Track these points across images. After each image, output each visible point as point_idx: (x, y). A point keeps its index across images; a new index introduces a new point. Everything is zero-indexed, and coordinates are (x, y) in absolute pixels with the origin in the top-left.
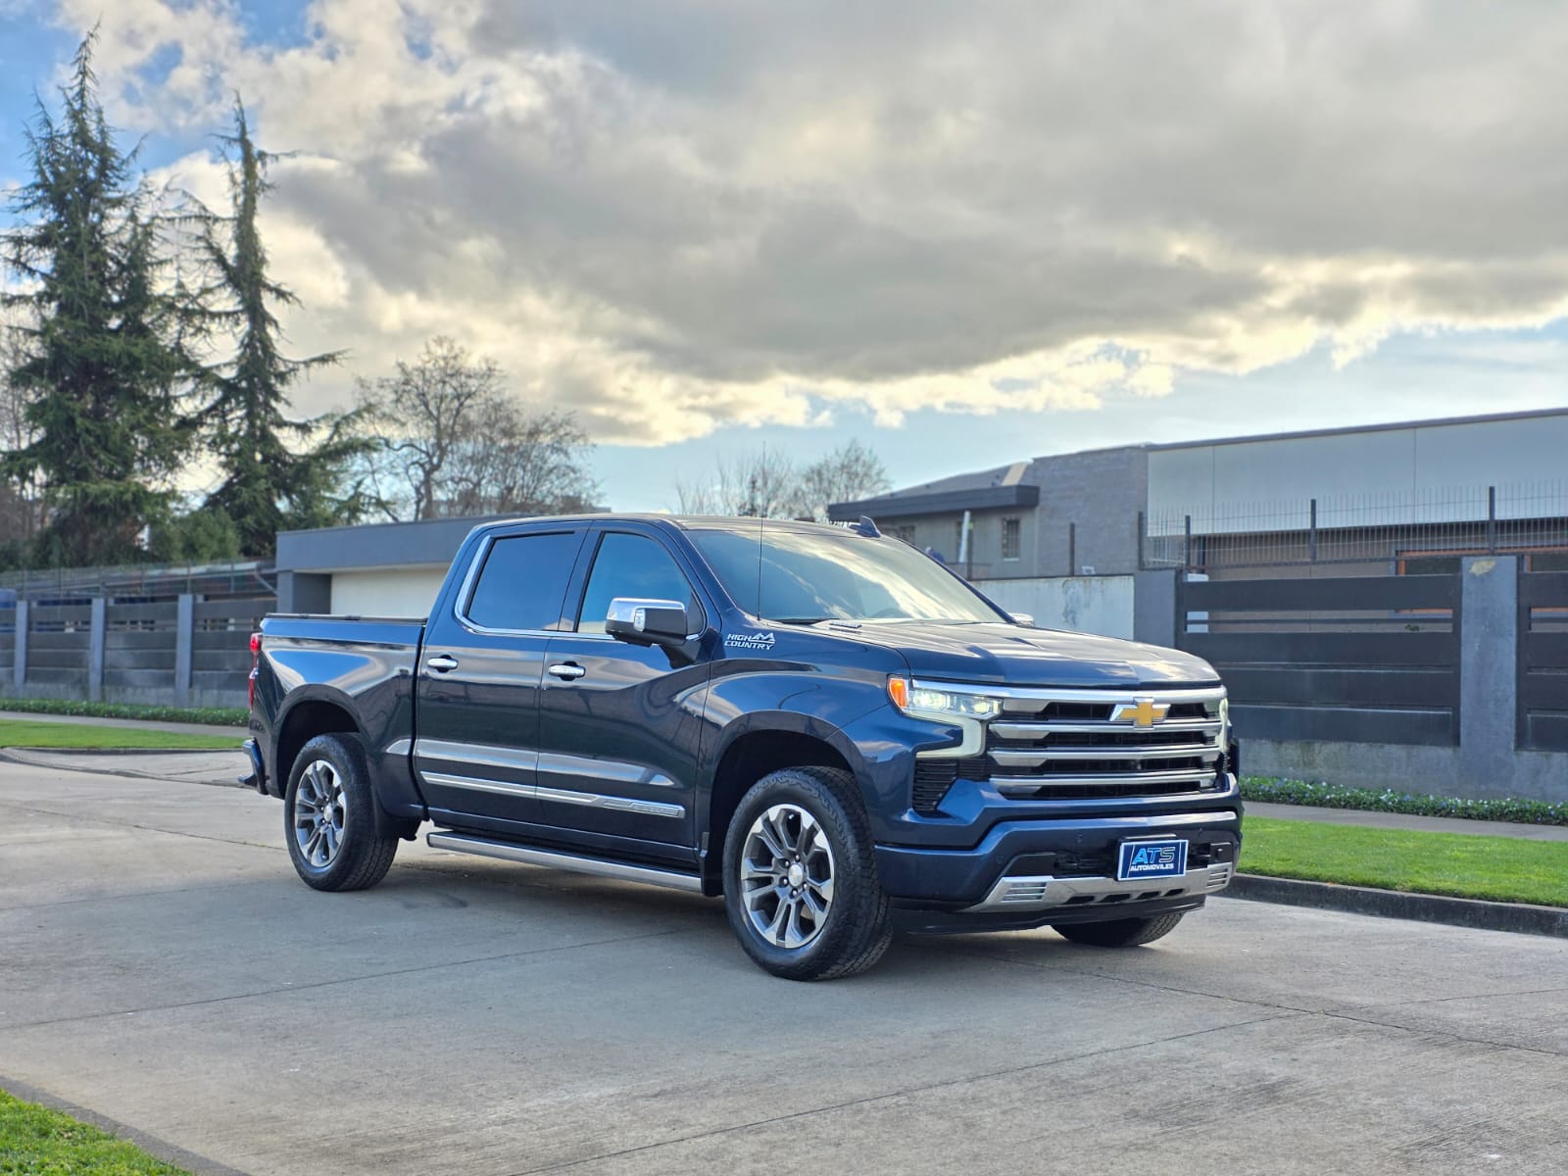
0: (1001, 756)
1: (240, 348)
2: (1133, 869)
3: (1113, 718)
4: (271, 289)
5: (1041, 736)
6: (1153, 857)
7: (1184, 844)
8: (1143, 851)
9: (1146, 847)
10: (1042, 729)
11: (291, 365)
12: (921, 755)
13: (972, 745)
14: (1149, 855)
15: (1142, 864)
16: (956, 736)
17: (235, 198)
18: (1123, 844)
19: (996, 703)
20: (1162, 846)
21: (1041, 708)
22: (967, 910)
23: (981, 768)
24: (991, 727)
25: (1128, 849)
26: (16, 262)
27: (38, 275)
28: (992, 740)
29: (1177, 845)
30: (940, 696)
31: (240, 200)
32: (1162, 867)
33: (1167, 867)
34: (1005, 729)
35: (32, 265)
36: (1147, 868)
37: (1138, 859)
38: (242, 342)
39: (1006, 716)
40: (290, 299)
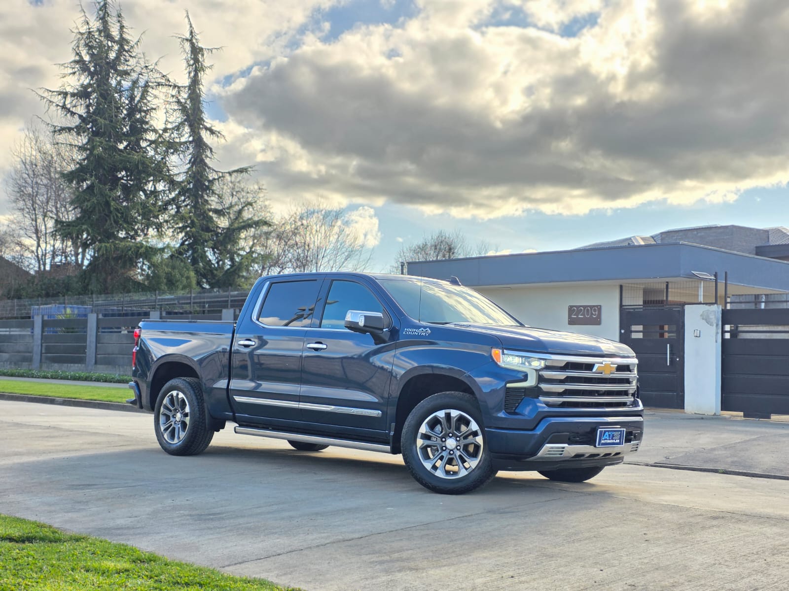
0: (544, 387)
1: (189, 163)
3: (594, 370)
4: (207, 129)
5: (563, 378)
6: (611, 436)
7: (624, 431)
8: (607, 433)
9: (608, 431)
10: (562, 375)
11: (221, 175)
12: (509, 385)
13: (531, 382)
14: (609, 435)
15: (606, 439)
16: (525, 377)
17: (190, 73)
18: (599, 430)
19: (542, 362)
20: (615, 431)
21: (563, 365)
22: (528, 460)
23: (536, 392)
24: (540, 373)
25: (601, 432)
26: (64, 107)
27: (76, 116)
28: (541, 379)
29: (621, 431)
30: (517, 358)
31: (192, 74)
32: (614, 441)
33: (617, 441)
34: (547, 374)
35: (74, 110)
36: (609, 441)
37: (605, 437)
38: (190, 160)
39: (547, 368)
40: (219, 135)
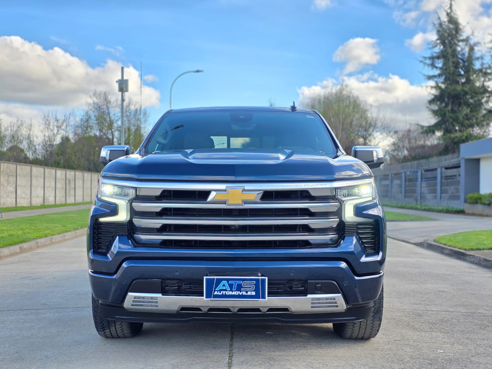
0: (139, 222)
2: (216, 293)
3: (210, 199)
5: (158, 210)
6: (234, 287)
7: (263, 281)
8: (224, 283)
9: (228, 280)
10: (158, 206)
13: (122, 216)
14: (231, 286)
15: (226, 290)
16: (114, 210)
18: (205, 278)
19: (134, 191)
20: (243, 280)
21: (158, 193)
24: (132, 204)
25: (209, 282)
26: (432, 65)
27: (438, 68)
28: (133, 213)
29: (257, 280)
32: (244, 293)
33: (249, 293)
35: (437, 65)
36: (231, 293)
37: (220, 287)
39: (139, 198)
